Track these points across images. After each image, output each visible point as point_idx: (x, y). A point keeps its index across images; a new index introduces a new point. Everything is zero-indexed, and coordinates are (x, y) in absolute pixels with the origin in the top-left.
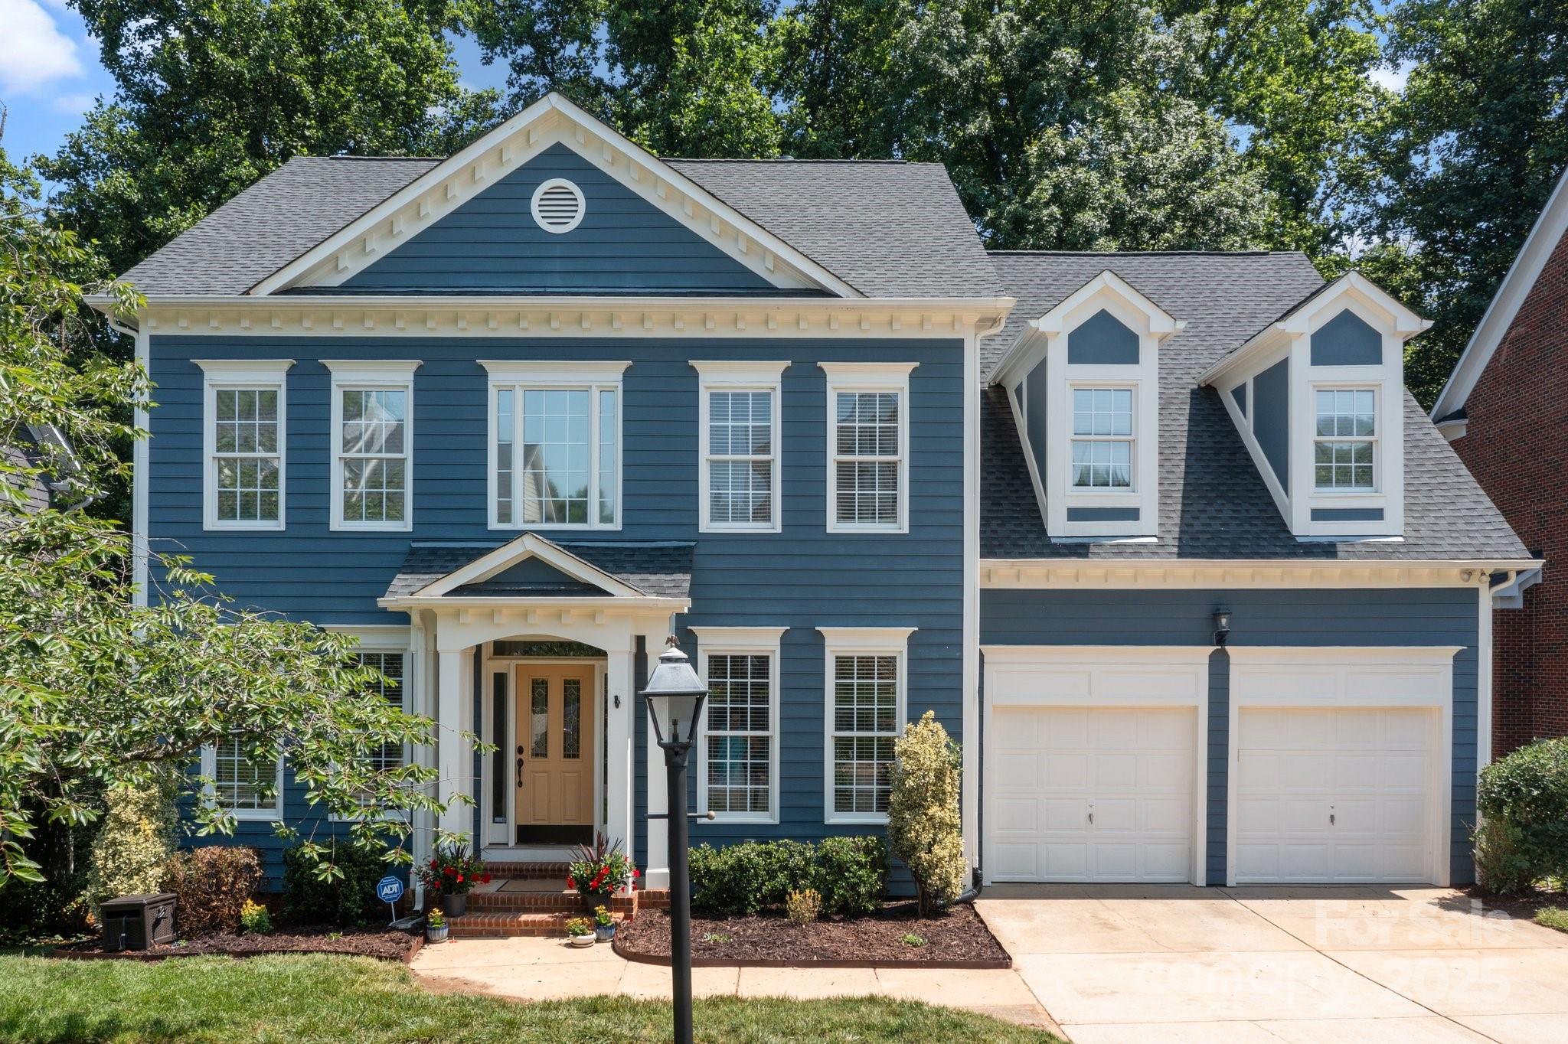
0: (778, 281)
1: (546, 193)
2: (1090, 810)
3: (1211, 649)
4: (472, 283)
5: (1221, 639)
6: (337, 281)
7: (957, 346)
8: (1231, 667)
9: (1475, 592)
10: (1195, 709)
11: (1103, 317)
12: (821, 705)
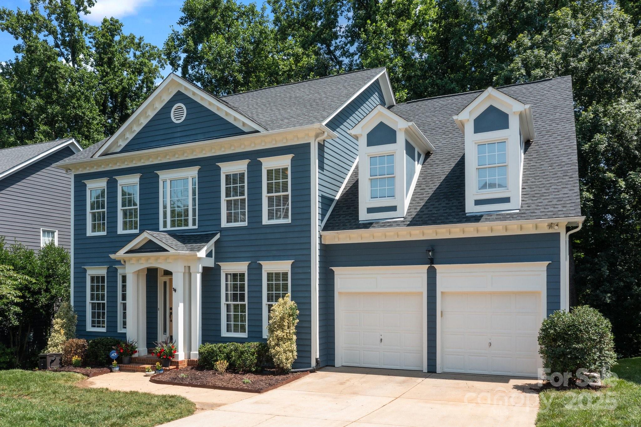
0: (245, 129)
1: (176, 109)
2: (381, 337)
3: (427, 266)
4: (155, 145)
5: (432, 261)
6: (119, 150)
7: (308, 145)
8: (437, 274)
9: (558, 234)
10: (422, 293)
11: (381, 124)
12: (261, 292)
